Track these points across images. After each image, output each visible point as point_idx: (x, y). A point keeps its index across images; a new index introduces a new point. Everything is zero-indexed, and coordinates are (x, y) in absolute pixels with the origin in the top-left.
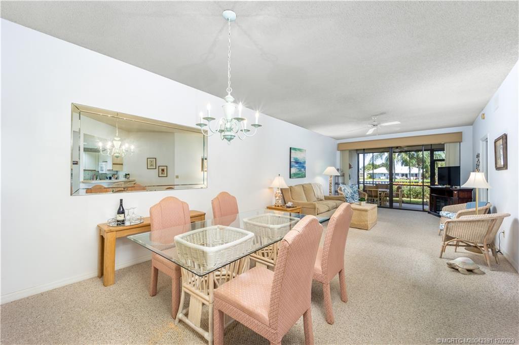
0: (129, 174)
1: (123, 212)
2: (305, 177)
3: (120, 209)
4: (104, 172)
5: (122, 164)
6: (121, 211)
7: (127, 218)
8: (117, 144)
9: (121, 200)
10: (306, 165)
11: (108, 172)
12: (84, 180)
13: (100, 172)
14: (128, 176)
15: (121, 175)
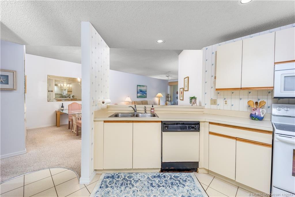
0: (74, 96)
1: (63, 107)
2: (146, 97)
3: (62, 106)
4: (64, 95)
5: (72, 91)
6: (62, 107)
7: (64, 109)
8: (65, 85)
9: (62, 104)
10: (148, 93)
11: (66, 95)
12: (55, 98)
13: (63, 95)
14: (73, 97)
15: (71, 96)
